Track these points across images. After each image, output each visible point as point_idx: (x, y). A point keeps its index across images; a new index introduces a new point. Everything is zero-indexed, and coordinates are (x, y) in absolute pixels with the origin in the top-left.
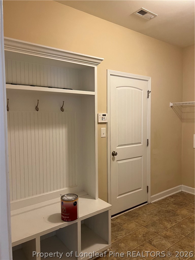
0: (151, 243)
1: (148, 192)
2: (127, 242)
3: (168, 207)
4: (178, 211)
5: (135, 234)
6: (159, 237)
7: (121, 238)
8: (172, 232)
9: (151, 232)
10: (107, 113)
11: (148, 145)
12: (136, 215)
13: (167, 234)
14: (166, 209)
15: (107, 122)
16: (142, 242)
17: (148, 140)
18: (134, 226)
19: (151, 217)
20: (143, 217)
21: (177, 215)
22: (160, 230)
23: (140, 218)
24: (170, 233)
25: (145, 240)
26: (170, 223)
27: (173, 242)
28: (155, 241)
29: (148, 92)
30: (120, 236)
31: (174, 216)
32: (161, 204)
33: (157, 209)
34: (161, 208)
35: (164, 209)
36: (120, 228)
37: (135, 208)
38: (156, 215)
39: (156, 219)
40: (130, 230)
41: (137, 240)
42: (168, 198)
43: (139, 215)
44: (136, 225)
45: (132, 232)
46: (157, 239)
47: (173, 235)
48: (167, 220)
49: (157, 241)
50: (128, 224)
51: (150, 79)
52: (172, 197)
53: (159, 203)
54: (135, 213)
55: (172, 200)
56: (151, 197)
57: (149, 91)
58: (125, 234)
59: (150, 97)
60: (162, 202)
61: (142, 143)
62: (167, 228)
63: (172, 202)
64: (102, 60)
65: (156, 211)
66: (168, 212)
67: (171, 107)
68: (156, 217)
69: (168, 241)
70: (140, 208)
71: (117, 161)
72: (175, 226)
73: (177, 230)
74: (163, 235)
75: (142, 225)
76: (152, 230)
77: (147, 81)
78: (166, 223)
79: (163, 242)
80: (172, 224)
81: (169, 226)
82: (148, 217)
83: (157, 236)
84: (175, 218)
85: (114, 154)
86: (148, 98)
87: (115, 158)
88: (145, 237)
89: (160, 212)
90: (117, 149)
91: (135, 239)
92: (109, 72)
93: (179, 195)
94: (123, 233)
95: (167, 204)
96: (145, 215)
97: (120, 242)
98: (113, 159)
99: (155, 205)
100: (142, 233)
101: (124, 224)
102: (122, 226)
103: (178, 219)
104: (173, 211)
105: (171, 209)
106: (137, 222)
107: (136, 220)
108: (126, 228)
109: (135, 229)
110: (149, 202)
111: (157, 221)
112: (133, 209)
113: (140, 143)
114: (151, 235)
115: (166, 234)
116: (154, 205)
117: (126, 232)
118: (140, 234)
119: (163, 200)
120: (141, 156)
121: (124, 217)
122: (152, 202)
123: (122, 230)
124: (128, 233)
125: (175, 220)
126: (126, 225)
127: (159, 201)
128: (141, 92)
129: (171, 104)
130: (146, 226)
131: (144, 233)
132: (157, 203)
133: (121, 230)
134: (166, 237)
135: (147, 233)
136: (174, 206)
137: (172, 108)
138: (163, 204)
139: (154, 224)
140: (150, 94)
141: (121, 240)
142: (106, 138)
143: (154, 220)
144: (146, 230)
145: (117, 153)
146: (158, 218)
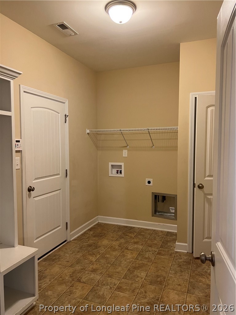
0: (80, 281)
1: (67, 229)
2: (53, 288)
3: (88, 240)
4: (100, 243)
5: (61, 278)
6: (87, 272)
7: (46, 286)
8: (98, 265)
9: (78, 270)
10: (21, 138)
11: (66, 176)
12: (57, 257)
13: (94, 268)
14: (87, 244)
15: (21, 151)
16: (71, 283)
17: (66, 170)
18: (58, 269)
19: (74, 255)
20: (65, 257)
21: (99, 247)
22: (86, 266)
23: (62, 259)
24: (97, 266)
25: (73, 280)
26: (95, 256)
27: (101, 273)
28: (83, 277)
29: (65, 115)
30: (44, 284)
31: (97, 248)
32: (81, 240)
33: (78, 246)
34: (82, 243)
35: (86, 244)
36: (42, 276)
37: (54, 251)
38: (78, 252)
39: (79, 256)
40: (54, 275)
41: (65, 283)
42: (86, 232)
43: (60, 256)
44: (59, 267)
45: (57, 276)
46: (85, 275)
47: (99, 267)
48: (91, 254)
49: (86, 277)
50: (50, 270)
51: (66, 101)
52: (90, 230)
53: (79, 239)
54: (55, 256)
55: (91, 233)
56: (71, 234)
57: (67, 115)
58: (50, 281)
59: (67, 121)
60: (82, 237)
61: (60, 174)
62: (92, 262)
63: (92, 235)
64: (20, 74)
65: (77, 248)
66: (90, 246)
67: (88, 133)
68: (78, 254)
69: (97, 274)
70: (60, 249)
71: (34, 198)
72: (100, 258)
73: (103, 261)
74: (90, 269)
75: (67, 265)
76: (78, 267)
77: (64, 103)
78: (91, 258)
79: (92, 276)
80: (96, 256)
81: (94, 259)
82: (71, 256)
83: (84, 273)
84: (98, 250)
85: (30, 190)
86: (65, 122)
87: (32, 194)
88: (72, 277)
89: (82, 248)
90: (33, 183)
91: (62, 282)
92: (23, 88)
93: (96, 227)
94: (47, 280)
95: (87, 239)
96: (68, 255)
97: (46, 291)
98: (30, 196)
99: (76, 242)
100: (69, 274)
101: (46, 270)
102: (44, 273)
103: (101, 251)
104: (94, 244)
105: (92, 242)
106: (60, 264)
107: (60, 262)
108: (50, 274)
109: (59, 272)
110: (68, 240)
111: (81, 258)
112: (52, 252)
113: (58, 174)
114: (79, 273)
115: (92, 268)
116: (74, 242)
117: (50, 278)
118: (67, 276)
119: (82, 235)
120: (60, 189)
121: (44, 263)
122: (71, 240)
123: (45, 277)
124: (53, 279)
125: (99, 252)
126: (48, 270)
127: (78, 237)
128: (58, 115)
129: (88, 131)
130: (71, 266)
131: (71, 274)
132: (76, 239)
133: (43, 278)
134: (94, 271)
135: (73, 273)
136: (94, 238)
137: (88, 135)
138: (83, 239)
139: (78, 262)
140: (67, 119)
141: (46, 288)
142: (20, 170)
143: (78, 258)
144: (71, 270)
145: (34, 188)
146: (81, 254)
